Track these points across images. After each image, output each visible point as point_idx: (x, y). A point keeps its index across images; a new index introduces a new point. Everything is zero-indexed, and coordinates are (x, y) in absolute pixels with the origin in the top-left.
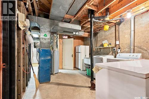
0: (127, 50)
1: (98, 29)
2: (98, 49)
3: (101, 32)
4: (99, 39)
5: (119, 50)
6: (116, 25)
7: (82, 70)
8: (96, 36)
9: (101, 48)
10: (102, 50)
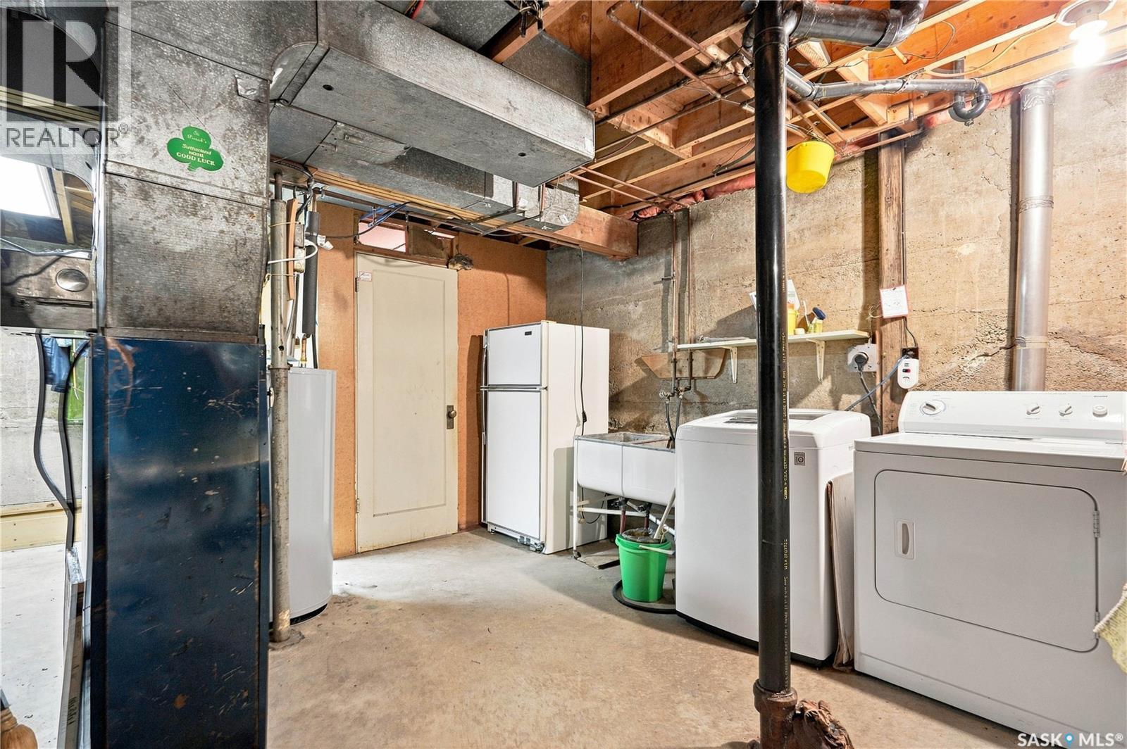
0: (974, 363)
1: (698, 188)
2: (699, 359)
3: (722, 215)
4: (699, 272)
5: (913, 364)
6: (884, 156)
7: (549, 549)
8: (672, 243)
9: (726, 353)
10: (733, 363)
